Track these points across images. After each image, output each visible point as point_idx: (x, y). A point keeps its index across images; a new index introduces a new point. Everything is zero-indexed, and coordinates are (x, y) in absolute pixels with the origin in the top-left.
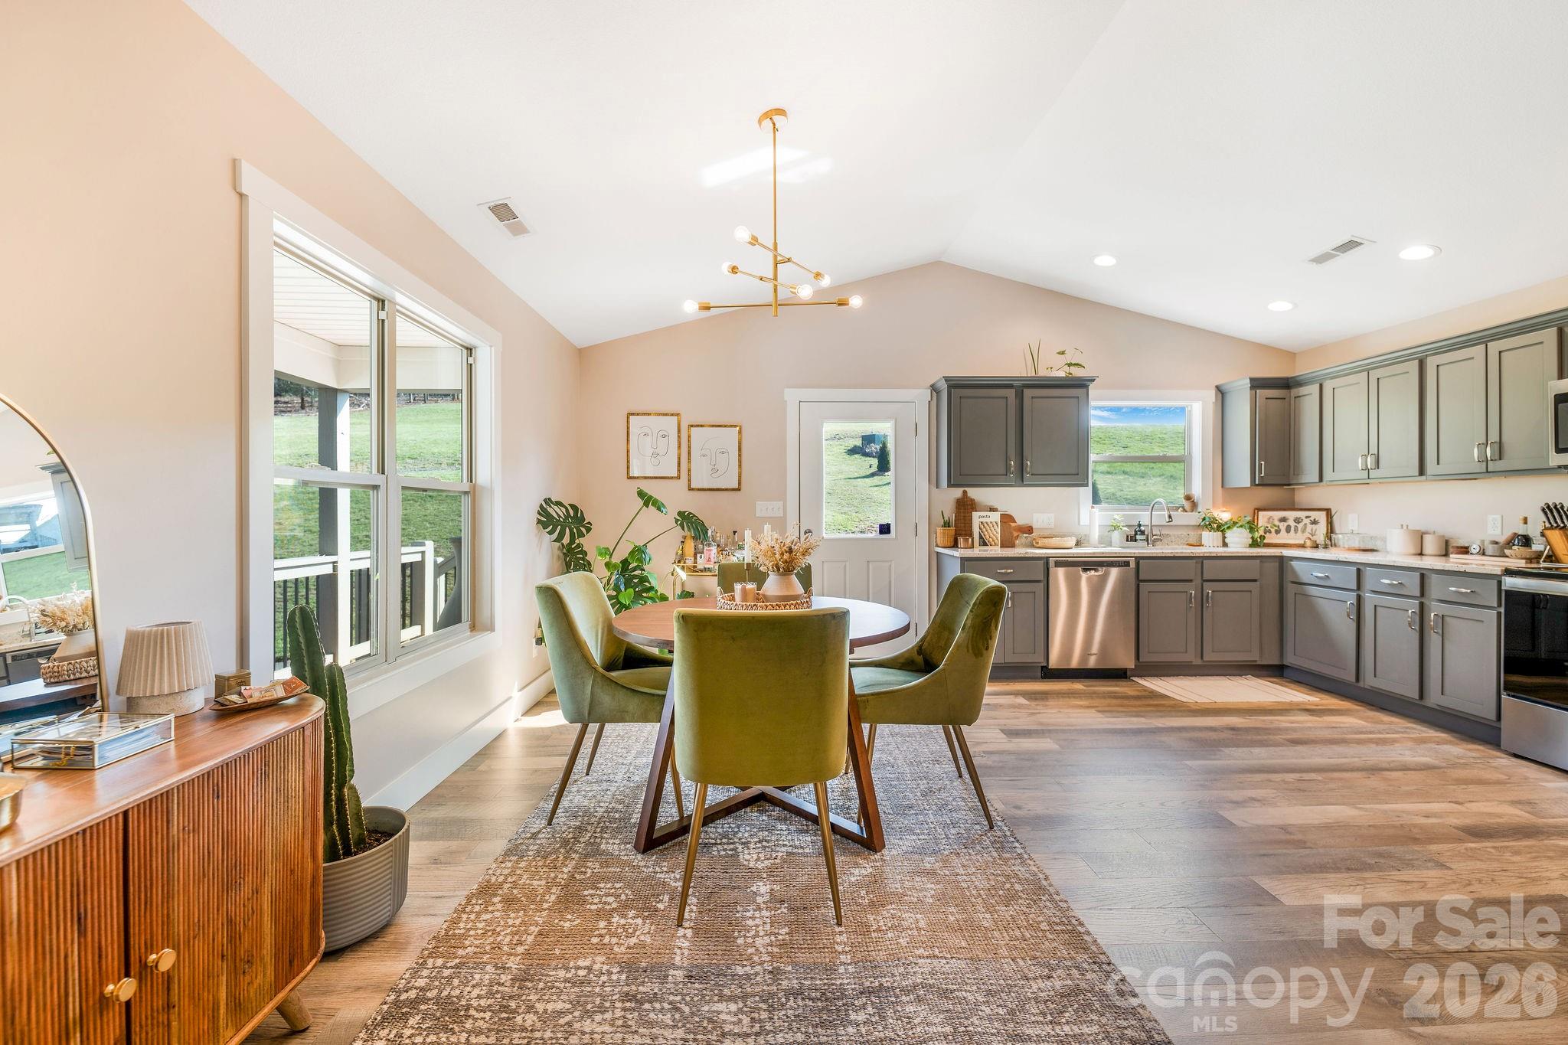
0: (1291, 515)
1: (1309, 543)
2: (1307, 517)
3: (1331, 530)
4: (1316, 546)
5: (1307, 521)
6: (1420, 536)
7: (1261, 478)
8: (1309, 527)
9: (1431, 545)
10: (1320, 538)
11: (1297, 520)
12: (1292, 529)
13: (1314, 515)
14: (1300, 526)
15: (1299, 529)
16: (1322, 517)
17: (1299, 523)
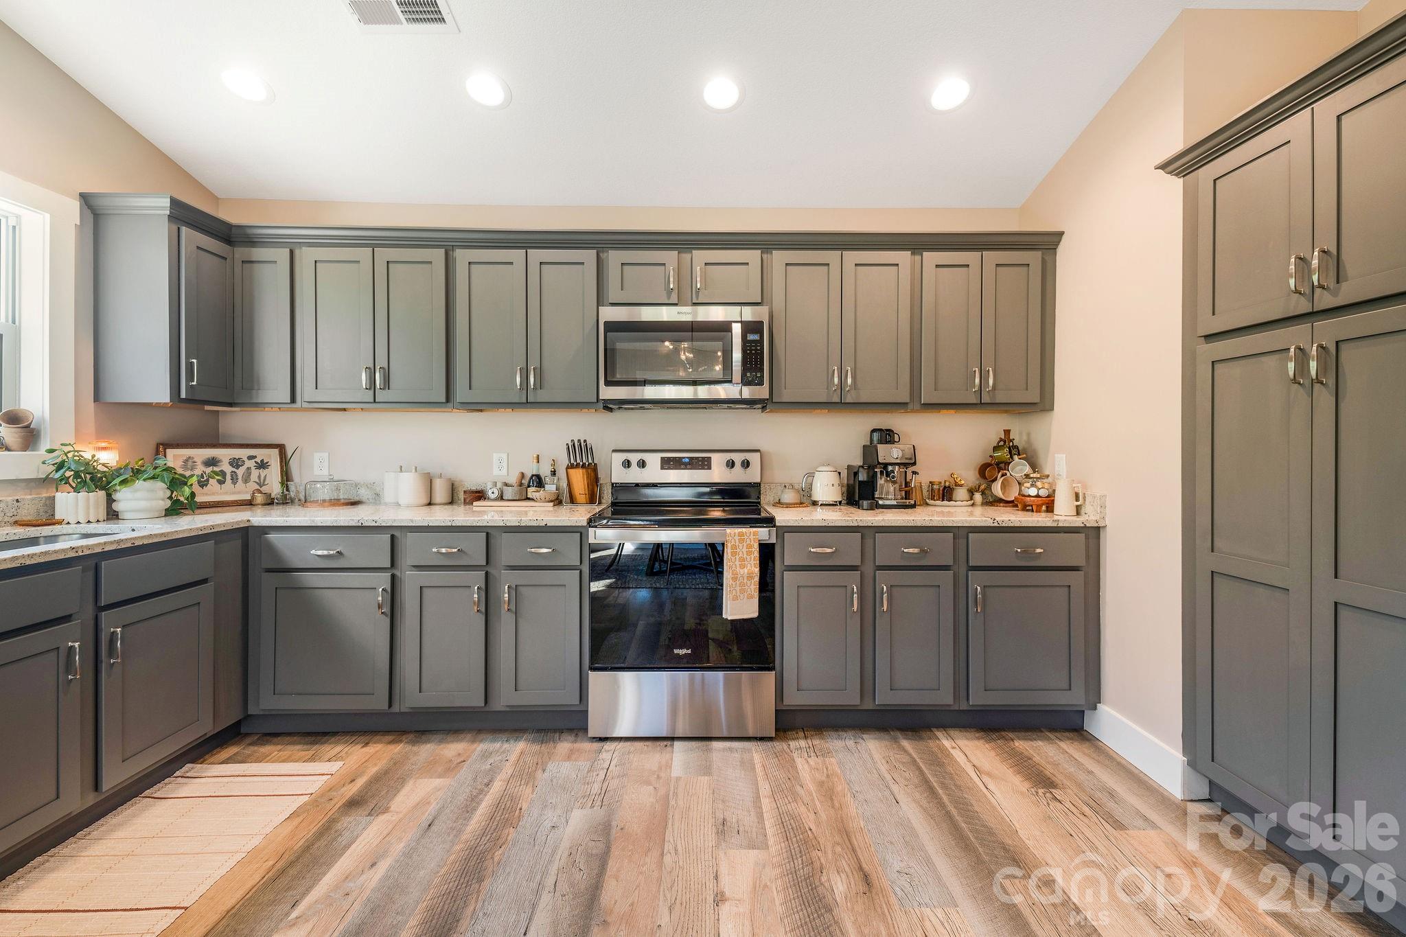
0: (224, 454)
1: (259, 498)
2: (250, 458)
3: (286, 477)
4: (270, 502)
5: (251, 464)
6: (429, 482)
7: (190, 388)
8: (255, 474)
9: (441, 494)
10: (275, 488)
11: (236, 463)
12: (228, 477)
13: (261, 454)
14: (241, 472)
15: (240, 477)
16: (273, 456)
17: (238, 467)
